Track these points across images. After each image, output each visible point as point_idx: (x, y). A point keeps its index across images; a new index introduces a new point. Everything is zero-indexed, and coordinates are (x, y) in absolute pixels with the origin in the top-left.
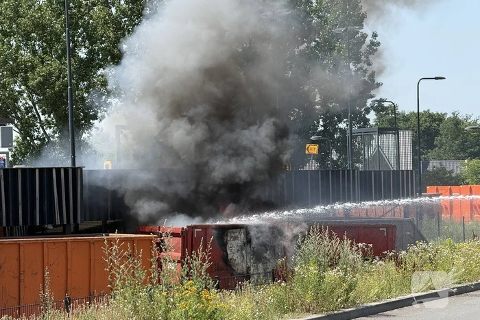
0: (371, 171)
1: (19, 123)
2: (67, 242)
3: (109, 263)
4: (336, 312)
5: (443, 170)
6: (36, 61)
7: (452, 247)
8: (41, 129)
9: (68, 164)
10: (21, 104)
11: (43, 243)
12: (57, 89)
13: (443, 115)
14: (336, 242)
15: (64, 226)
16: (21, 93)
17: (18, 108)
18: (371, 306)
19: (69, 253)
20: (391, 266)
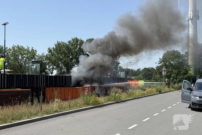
0: (119, 78)
1: (60, 69)
5: (130, 78)
7: (136, 91)
8: (63, 70)
9: (69, 75)
10: (60, 65)
14: (117, 89)
15: (68, 86)
20: (126, 94)
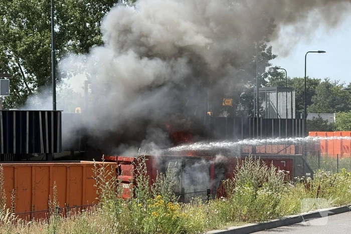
0: (271, 119)
1: (8, 79)
2: (49, 167)
3: (97, 181)
4: (265, 222)
5: (320, 120)
6: (22, 34)
8: (24, 84)
9: (51, 108)
10: (10, 65)
11: (32, 167)
12: (38, 54)
13: (318, 80)
14: (264, 168)
15: (47, 154)
16: (10, 57)
17: (8, 68)
18: (291, 218)
19: (51, 175)
20: (302, 188)
